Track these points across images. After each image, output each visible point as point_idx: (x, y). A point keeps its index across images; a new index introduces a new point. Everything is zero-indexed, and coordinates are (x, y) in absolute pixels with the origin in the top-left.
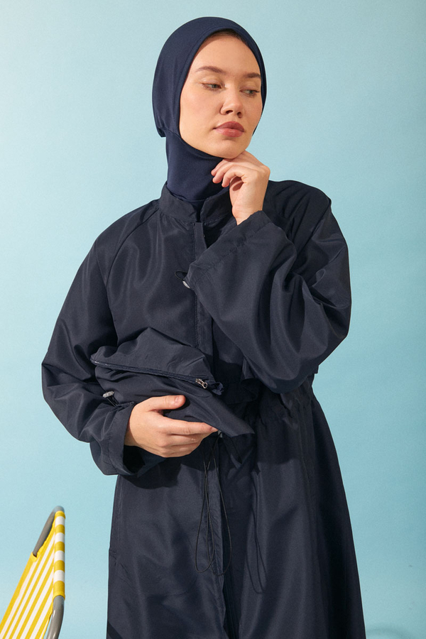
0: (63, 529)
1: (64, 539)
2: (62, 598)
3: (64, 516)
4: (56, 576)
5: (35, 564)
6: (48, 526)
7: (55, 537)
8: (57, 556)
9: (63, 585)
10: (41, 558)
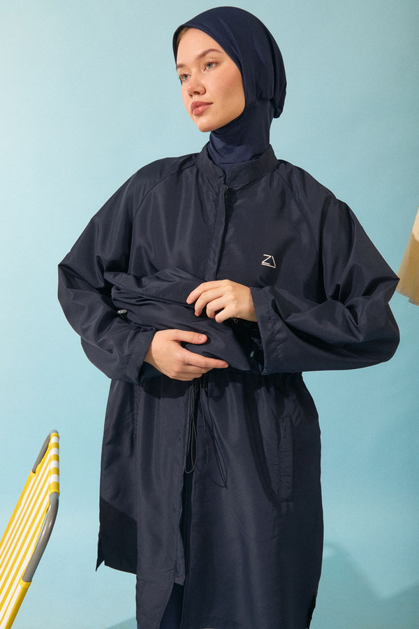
0: (57, 446)
1: (58, 452)
2: (57, 494)
3: (58, 437)
4: (53, 478)
5: (34, 479)
6: (45, 449)
7: (52, 452)
8: (53, 464)
9: (58, 485)
10: (39, 474)
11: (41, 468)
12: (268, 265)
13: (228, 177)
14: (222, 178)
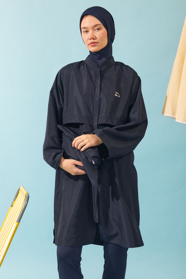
11: (15, 202)
12: (117, 96)
13: (99, 66)
14: (97, 67)
